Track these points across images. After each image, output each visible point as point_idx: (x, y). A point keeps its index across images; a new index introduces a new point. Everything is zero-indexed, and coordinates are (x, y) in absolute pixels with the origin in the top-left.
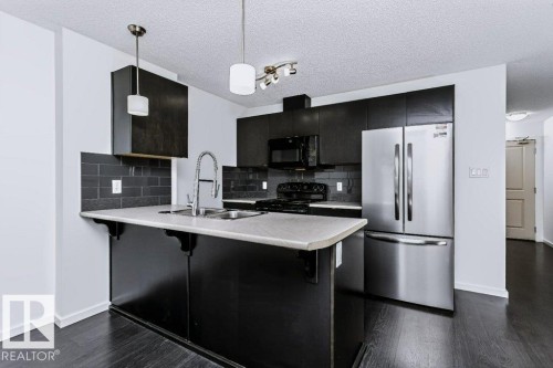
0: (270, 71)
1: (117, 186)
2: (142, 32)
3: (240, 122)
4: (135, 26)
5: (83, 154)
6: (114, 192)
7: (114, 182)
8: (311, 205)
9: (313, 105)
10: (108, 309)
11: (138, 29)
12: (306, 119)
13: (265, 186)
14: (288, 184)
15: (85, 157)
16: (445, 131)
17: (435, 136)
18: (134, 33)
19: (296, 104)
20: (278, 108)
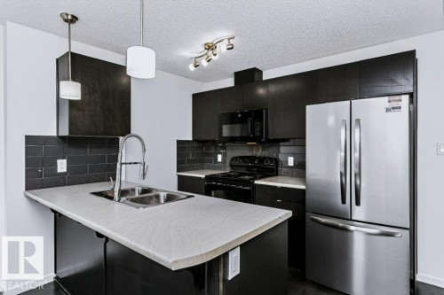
0: (210, 47)
1: (62, 166)
2: (74, 19)
3: (195, 97)
4: (67, 15)
5: (27, 137)
6: (59, 171)
7: (59, 162)
8: (256, 182)
9: (265, 77)
10: (52, 280)
11: (70, 17)
12: (261, 91)
13: (220, 158)
14: (241, 157)
15: (29, 139)
16: (400, 104)
17: (388, 110)
18: (66, 21)
19: (247, 78)
20: (229, 82)
